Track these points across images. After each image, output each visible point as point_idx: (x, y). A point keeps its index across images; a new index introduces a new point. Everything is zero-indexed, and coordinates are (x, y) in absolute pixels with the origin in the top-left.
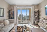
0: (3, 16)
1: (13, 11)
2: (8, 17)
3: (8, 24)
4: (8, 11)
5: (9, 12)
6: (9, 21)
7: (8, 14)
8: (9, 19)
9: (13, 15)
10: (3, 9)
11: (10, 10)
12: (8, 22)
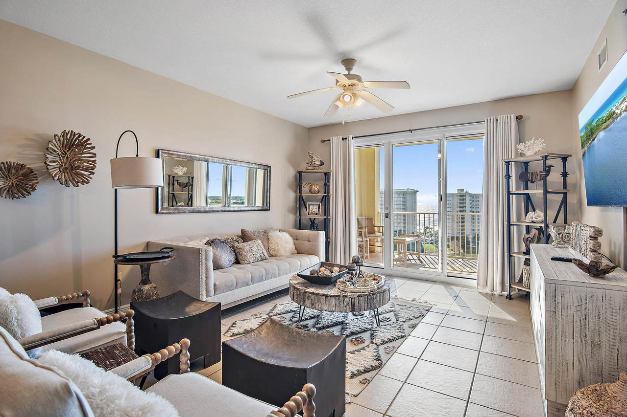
0: (266, 208)
1: (327, 175)
2: (291, 218)
3: (283, 253)
4: (292, 173)
5: (299, 180)
6: (290, 240)
7: (292, 196)
8: (300, 226)
9: (325, 200)
10: (267, 169)
11: (303, 167)
12: (284, 241)
